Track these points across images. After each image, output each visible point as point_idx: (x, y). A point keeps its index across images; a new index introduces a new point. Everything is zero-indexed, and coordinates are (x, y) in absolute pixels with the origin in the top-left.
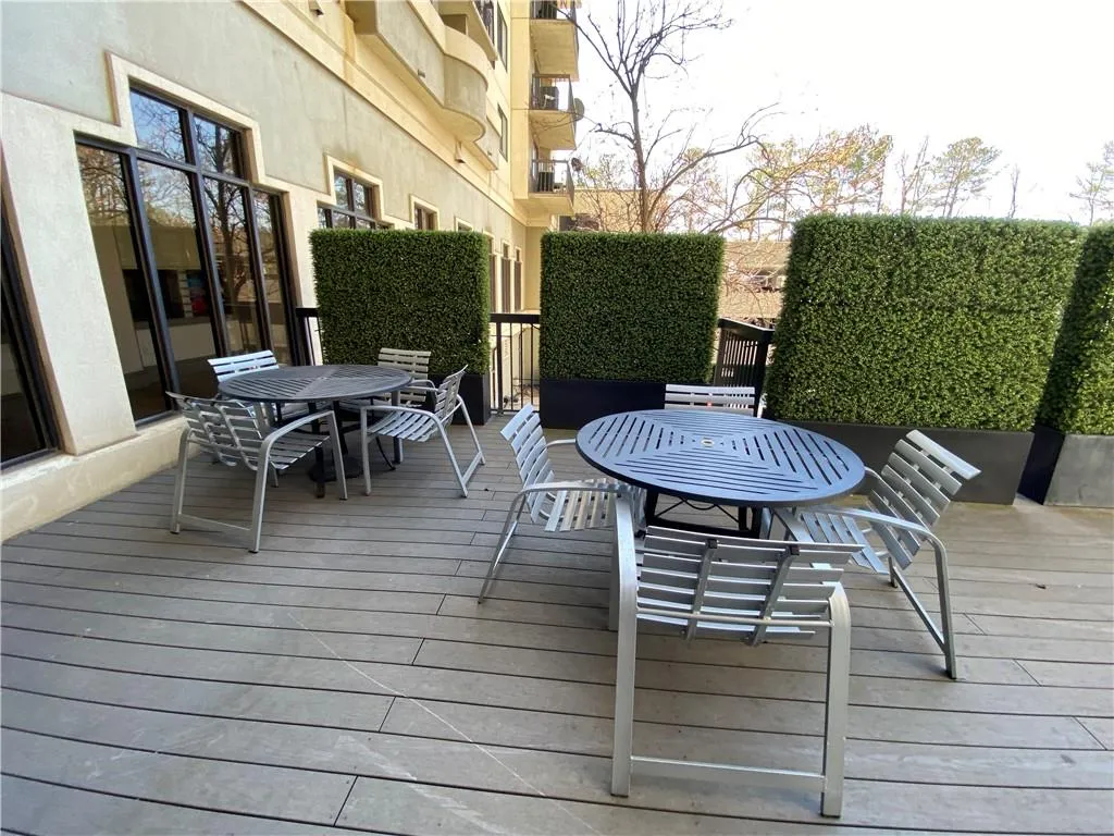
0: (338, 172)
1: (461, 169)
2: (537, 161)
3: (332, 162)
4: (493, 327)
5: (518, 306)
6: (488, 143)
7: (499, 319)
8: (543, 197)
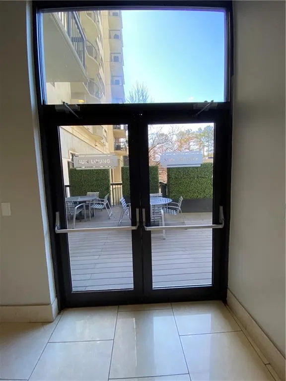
0: (71, 153)
1: (97, 147)
2: (115, 142)
3: (70, 152)
4: (111, 186)
5: (112, 181)
6: (103, 141)
7: (113, 185)
8: (118, 151)
